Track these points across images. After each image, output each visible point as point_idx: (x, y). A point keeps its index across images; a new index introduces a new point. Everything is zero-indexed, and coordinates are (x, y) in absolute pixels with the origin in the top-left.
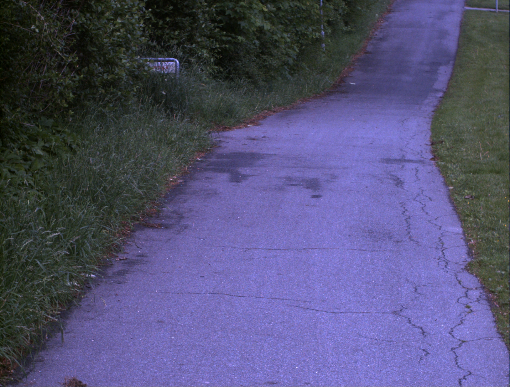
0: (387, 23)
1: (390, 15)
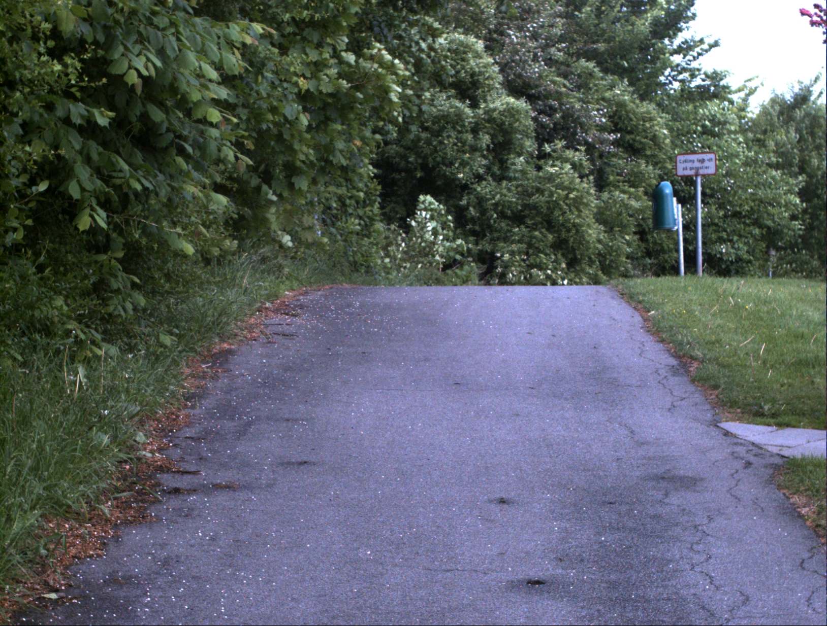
1: (138, 547)
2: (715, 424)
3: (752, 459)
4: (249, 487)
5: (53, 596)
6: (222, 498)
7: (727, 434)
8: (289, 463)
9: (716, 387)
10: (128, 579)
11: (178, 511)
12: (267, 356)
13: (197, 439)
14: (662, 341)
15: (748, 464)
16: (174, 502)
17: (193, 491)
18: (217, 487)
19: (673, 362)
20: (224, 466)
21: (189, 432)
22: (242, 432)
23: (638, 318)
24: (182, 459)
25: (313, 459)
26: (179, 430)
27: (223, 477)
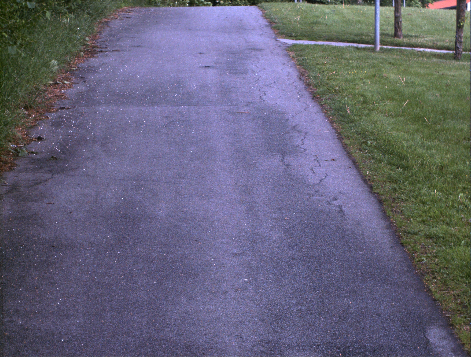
0: (81, 87)
1: (94, 61)
2: (275, 38)
3: (282, 45)
4: (123, 51)
5: (75, 69)
6: (116, 53)
7: (277, 40)
8: (135, 46)
9: (278, 29)
10: (94, 66)
11: (104, 55)
12: (121, 23)
13: (104, 41)
14: (266, 18)
15: (280, 46)
16: (101, 54)
17: (107, 51)
18: (113, 51)
19: (267, 24)
20: (115, 47)
21: (100, 40)
22: (118, 40)
23: (261, 13)
24: (100, 45)
25: (141, 45)
26: (97, 39)
27: (114, 49)
